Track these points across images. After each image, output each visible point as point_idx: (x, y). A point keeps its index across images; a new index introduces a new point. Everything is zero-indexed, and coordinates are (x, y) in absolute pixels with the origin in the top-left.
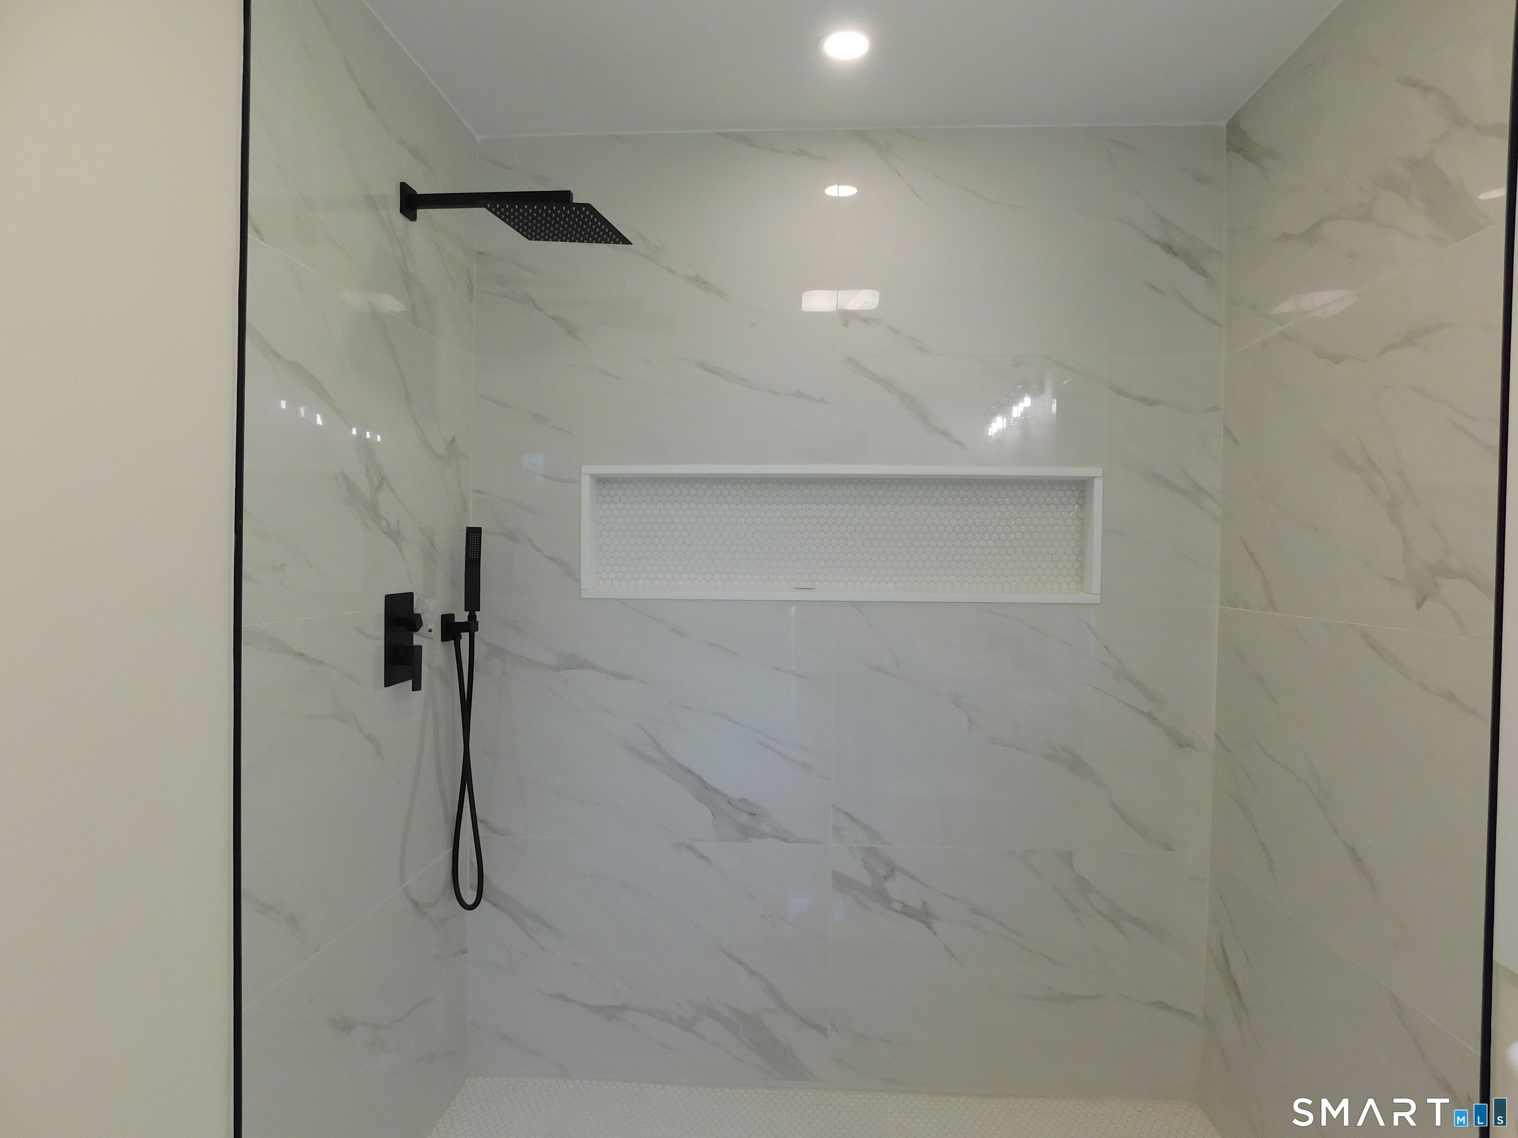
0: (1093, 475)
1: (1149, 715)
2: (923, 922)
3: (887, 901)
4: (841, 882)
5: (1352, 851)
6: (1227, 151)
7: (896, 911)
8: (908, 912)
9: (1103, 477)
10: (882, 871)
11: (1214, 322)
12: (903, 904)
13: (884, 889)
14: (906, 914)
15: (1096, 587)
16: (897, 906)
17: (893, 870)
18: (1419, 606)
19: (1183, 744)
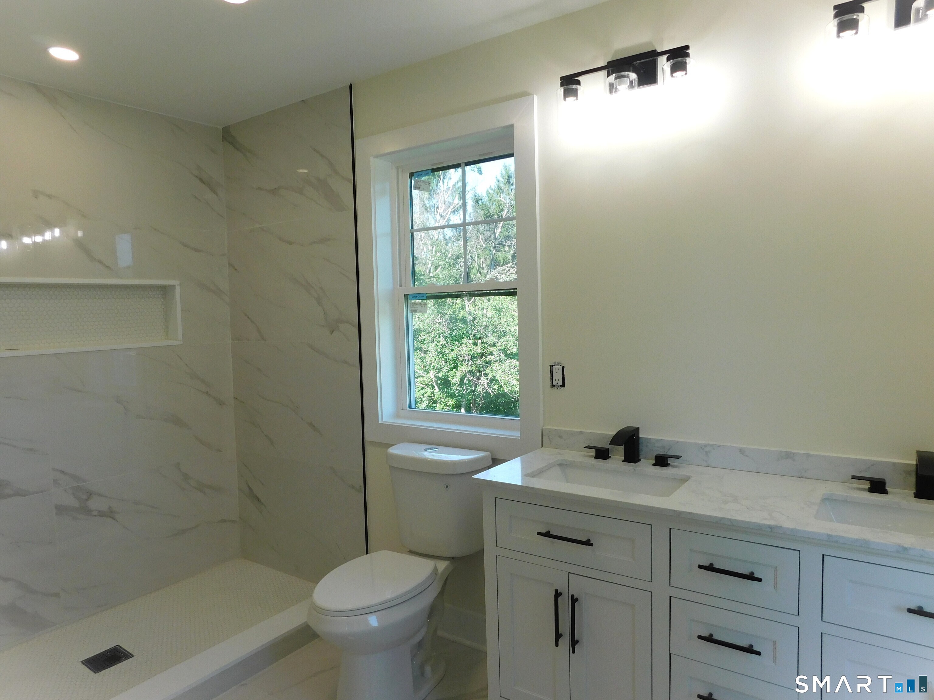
0: (175, 284)
1: (207, 393)
2: (110, 517)
3: (88, 512)
4: (61, 510)
5: (311, 425)
6: (223, 141)
7: (95, 516)
8: (101, 514)
9: (180, 285)
10: (85, 497)
11: (221, 216)
12: (97, 511)
13: (87, 506)
14: (100, 516)
15: (180, 337)
16: (95, 513)
17: (90, 494)
18: (331, 334)
19: (221, 403)
